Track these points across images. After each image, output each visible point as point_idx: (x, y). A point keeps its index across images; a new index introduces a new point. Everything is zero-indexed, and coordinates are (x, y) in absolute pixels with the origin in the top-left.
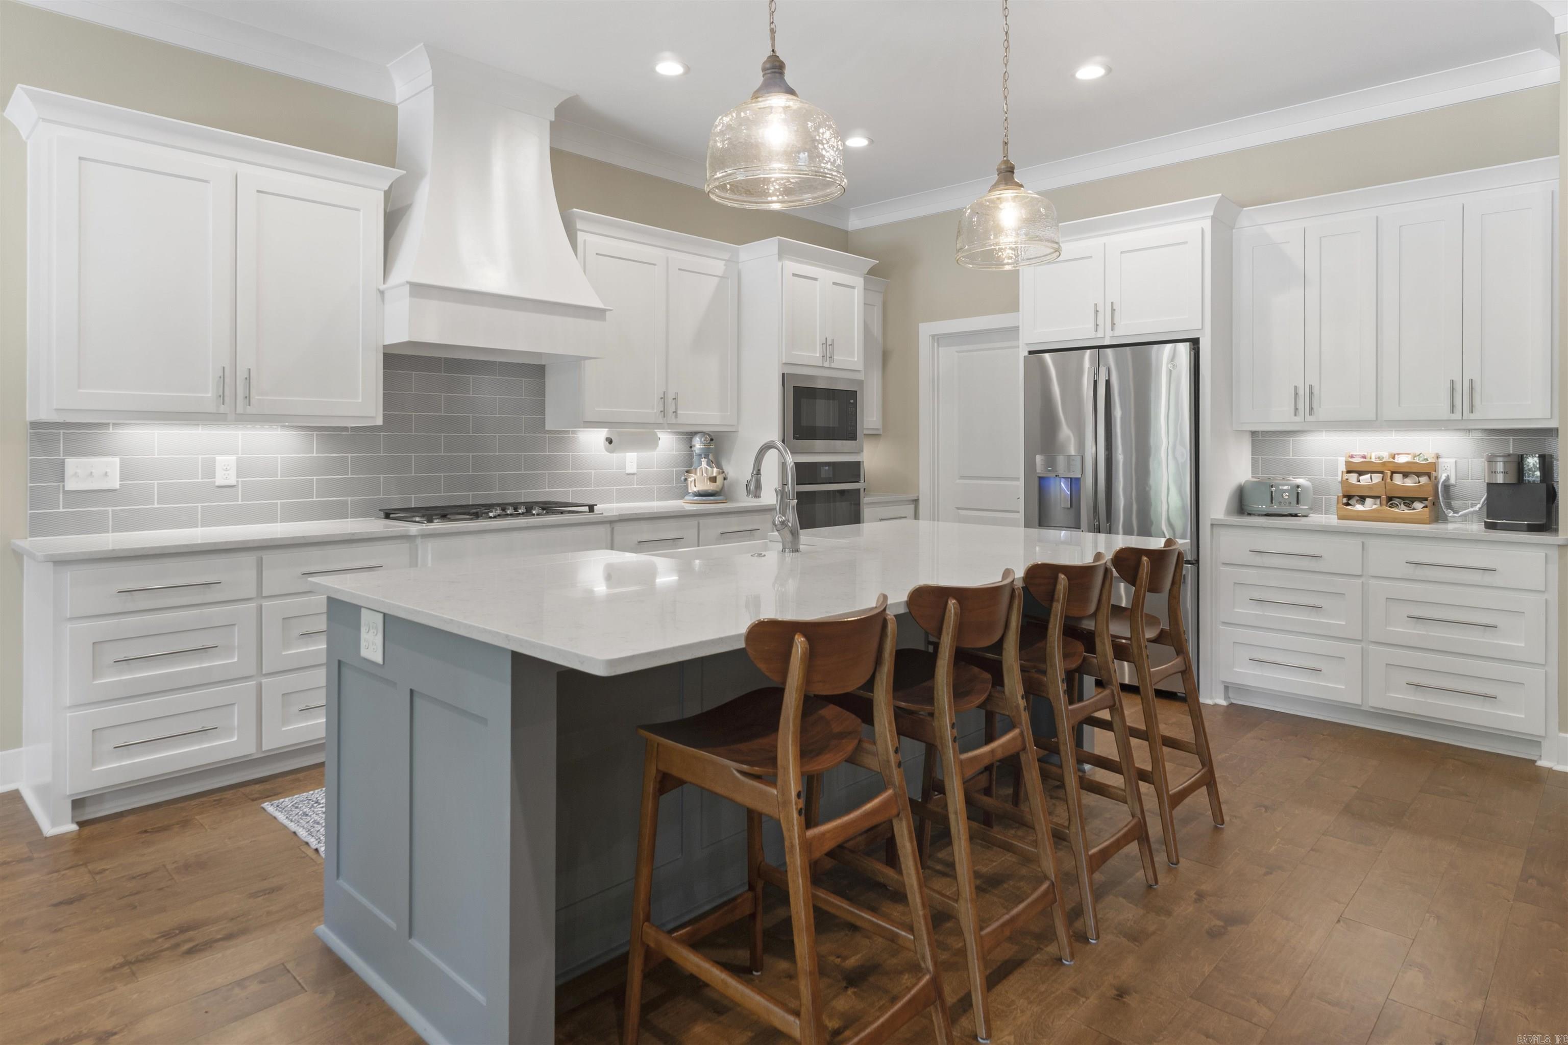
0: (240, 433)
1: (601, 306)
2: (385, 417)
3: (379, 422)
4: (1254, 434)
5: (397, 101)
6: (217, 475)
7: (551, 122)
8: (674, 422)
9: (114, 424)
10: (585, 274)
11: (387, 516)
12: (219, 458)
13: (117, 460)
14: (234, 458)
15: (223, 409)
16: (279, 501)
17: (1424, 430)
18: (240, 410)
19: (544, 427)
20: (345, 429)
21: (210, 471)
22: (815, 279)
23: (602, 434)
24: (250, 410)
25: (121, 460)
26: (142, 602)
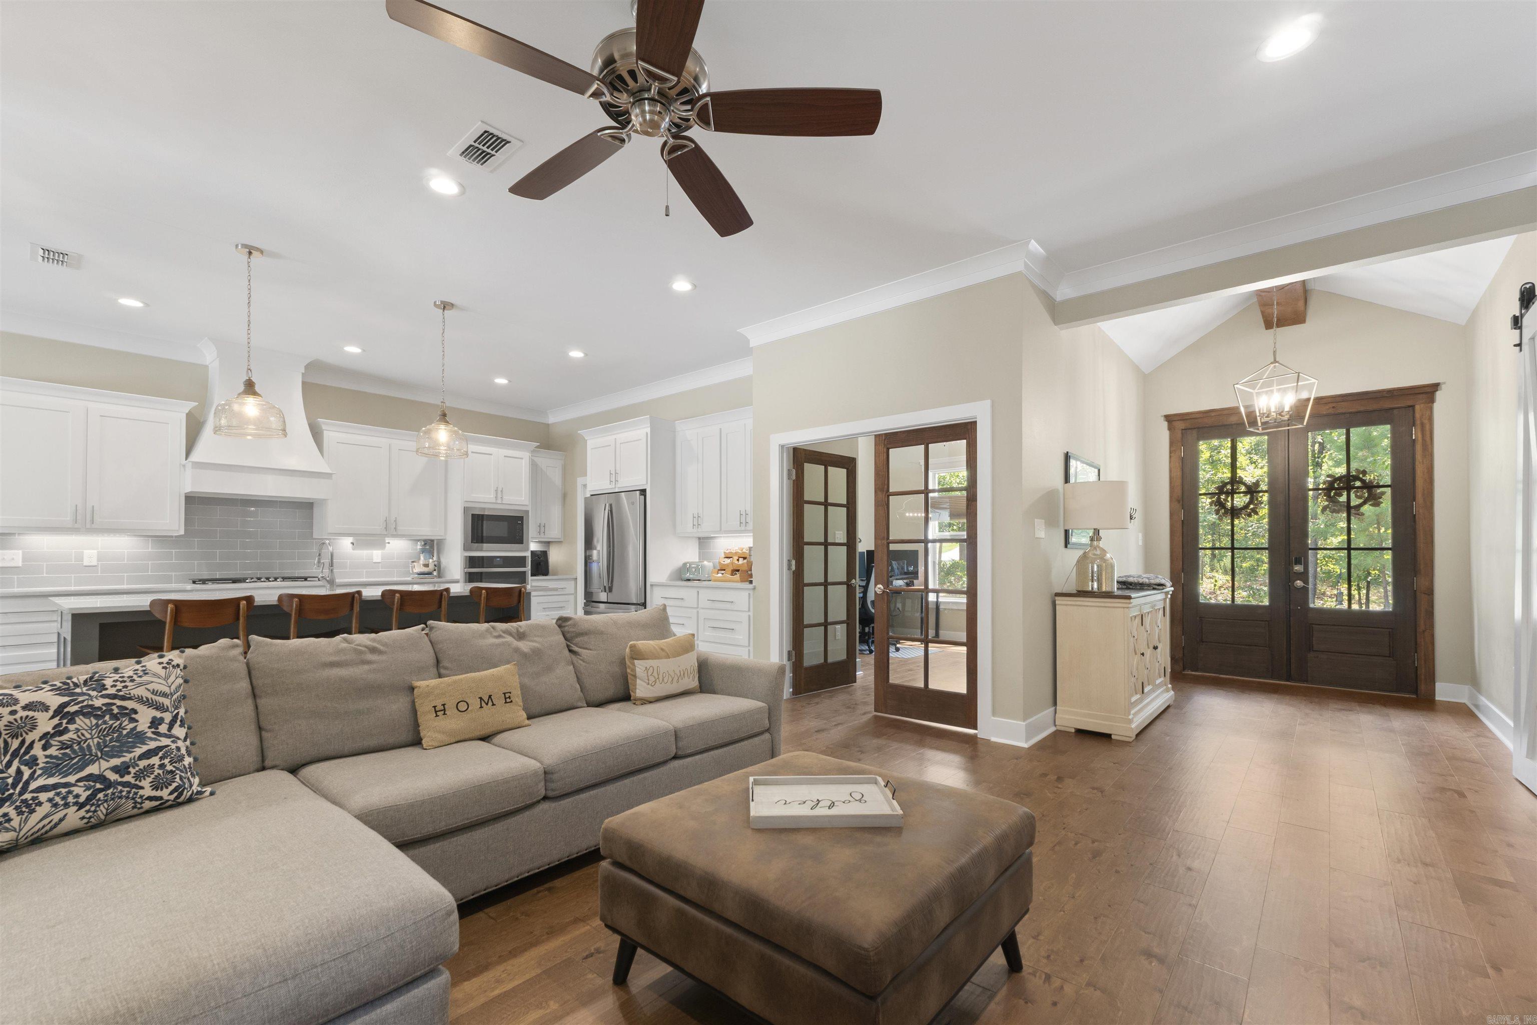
0: (100, 538)
1: (331, 472)
2: (185, 530)
3: (182, 532)
4: (699, 538)
5: (207, 364)
6: (84, 560)
7: (303, 373)
8: (395, 533)
9: (19, 534)
10: (322, 455)
11: (194, 582)
12: (85, 551)
13: (20, 552)
14: (96, 551)
15: (76, 526)
16: (126, 574)
17: (732, 536)
18: (88, 526)
19: (312, 536)
20: (172, 537)
21: (80, 557)
22: (491, 454)
23: (351, 539)
24: (94, 526)
25: (23, 553)
26: (13, 619)
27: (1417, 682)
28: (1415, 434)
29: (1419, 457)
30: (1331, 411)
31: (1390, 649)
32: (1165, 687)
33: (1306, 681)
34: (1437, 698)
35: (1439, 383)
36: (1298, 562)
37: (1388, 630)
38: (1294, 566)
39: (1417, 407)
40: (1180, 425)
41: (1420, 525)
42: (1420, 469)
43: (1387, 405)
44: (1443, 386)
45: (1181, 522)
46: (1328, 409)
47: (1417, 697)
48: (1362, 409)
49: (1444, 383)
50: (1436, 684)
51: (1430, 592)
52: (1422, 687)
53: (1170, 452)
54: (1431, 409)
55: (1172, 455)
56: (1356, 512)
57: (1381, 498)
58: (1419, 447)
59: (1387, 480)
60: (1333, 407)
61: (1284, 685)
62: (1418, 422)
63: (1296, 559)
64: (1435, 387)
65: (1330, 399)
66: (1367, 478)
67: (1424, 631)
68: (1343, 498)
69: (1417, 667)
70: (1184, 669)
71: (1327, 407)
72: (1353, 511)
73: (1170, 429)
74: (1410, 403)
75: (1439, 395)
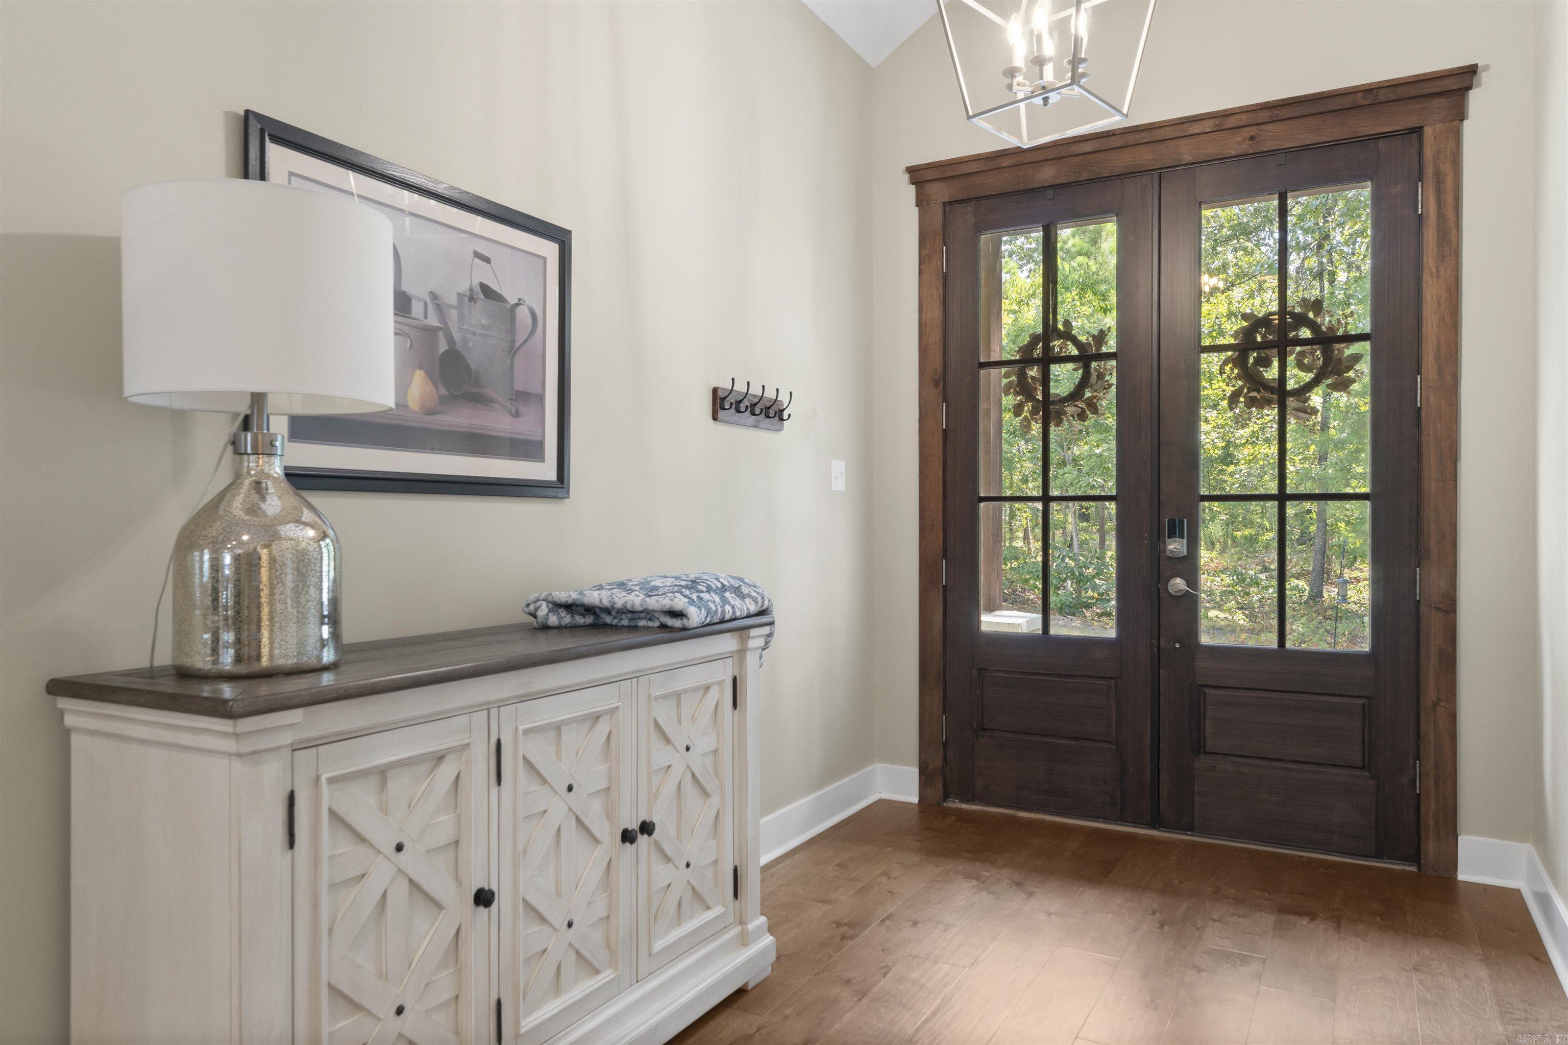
27: (1419, 835)
28: (1426, 201)
29: (1429, 261)
30: (1245, 148)
31: (1363, 747)
32: (735, 931)
33: (1188, 828)
34: (1462, 876)
35: (1476, 66)
36: (1175, 531)
37: (1360, 701)
38: (1168, 541)
39: (1428, 131)
40: (940, 193)
41: (1431, 428)
42: (1431, 291)
43: (1366, 126)
44: (1484, 77)
45: (940, 434)
46: (1240, 143)
47: (1419, 869)
48: (1311, 139)
49: (1487, 68)
50: (1460, 838)
51: (1449, 606)
52: (1430, 848)
53: (921, 263)
54: (1457, 136)
55: (924, 267)
56: (1299, 405)
57: (1349, 368)
58: (1430, 235)
59: (1364, 325)
60: (1252, 138)
61: (1146, 837)
62: (1429, 171)
63: (1172, 523)
64: (1470, 73)
65: (1244, 116)
66: (1325, 321)
67: (1435, 705)
68: (1272, 373)
69: (1419, 795)
70: (946, 797)
71: (1240, 139)
72: (1291, 402)
73: (919, 203)
74: (1411, 121)
75: (1475, 98)
